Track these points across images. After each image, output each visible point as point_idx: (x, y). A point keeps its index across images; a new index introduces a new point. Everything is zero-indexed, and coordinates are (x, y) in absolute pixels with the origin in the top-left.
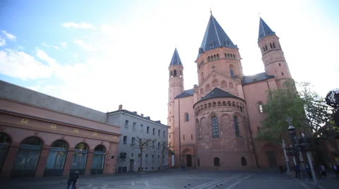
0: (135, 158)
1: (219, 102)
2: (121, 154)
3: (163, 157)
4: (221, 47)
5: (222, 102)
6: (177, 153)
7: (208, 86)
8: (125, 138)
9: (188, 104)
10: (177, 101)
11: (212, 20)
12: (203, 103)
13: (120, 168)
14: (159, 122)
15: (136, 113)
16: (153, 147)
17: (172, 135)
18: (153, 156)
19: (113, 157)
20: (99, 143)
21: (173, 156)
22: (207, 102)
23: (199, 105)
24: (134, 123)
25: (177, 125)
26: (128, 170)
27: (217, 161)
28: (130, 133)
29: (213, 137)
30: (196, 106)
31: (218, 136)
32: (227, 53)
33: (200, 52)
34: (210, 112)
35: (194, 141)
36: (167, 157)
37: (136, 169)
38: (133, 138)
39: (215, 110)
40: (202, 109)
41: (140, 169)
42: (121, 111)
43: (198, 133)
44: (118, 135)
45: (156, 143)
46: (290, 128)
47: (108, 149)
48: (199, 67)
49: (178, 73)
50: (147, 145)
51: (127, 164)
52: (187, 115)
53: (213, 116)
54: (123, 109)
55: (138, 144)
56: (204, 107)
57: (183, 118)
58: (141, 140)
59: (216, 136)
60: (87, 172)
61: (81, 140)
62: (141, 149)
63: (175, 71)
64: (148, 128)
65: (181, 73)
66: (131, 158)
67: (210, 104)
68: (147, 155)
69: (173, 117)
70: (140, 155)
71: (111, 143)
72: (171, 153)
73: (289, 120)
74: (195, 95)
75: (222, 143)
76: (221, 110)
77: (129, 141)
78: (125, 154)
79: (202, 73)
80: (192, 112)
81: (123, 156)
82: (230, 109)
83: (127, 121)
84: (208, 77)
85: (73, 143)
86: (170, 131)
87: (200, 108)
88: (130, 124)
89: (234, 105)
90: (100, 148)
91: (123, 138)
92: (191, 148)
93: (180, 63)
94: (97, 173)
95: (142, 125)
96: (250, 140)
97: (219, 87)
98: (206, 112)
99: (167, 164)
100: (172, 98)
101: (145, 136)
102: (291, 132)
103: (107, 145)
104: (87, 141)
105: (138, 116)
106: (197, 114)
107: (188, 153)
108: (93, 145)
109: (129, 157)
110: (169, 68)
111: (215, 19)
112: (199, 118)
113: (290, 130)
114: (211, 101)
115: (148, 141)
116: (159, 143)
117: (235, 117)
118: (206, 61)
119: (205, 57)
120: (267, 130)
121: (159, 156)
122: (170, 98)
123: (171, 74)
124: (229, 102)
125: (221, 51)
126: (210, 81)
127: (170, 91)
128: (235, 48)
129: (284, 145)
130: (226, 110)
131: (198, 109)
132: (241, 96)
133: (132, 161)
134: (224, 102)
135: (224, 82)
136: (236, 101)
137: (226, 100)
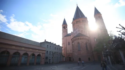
1: (80, 38)
2: (46, 57)
3: (61, 58)
4: (81, 18)
5: (81, 38)
6: (66, 56)
7: (76, 32)
8: (47, 51)
9: (69, 39)
10: (65, 38)
12: (74, 38)
13: (46, 62)
14: (59, 45)
16: (57, 54)
17: (64, 50)
18: (57, 58)
19: (43, 58)
20: (39, 53)
22: (76, 38)
23: (73, 39)
24: (50, 46)
25: (65, 46)
26: (48, 63)
27: (80, 59)
28: (49, 50)
29: (79, 50)
30: (72, 40)
32: (83, 20)
33: (73, 20)
34: (78, 41)
35: (72, 52)
37: (51, 62)
38: (50, 52)
41: (53, 63)
42: (46, 42)
43: (73, 49)
44: (45, 51)
45: (58, 53)
46: (105, 47)
48: (73, 25)
50: (55, 54)
51: (48, 61)
52: (69, 43)
53: (78, 43)
54: (46, 41)
55: (52, 53)
56: (75, 40)
57: (67, 44)
60: (35, 64)
61: (32, 53)
62: (53, 55)
63: (64, 27)
64: (55, 48)
65: (67, 28)
66: (50, 59)
67: (77, 39)
68: (55, 57)
69: (64, 43)
70: (53, 58)
71: (43, 53)
72: (64, 57)
73: (105, 44)
74: (72, 36)
75: (82, 53)
76: (81, 41)
78: (47, 57)
79: (74, 27)
81: (47, 58)
82: (84, 41)
84: (77, 28)
85: (30, 54)
86: (63, 48)
88: (49, 46)
90: (39, 55)
91: (46, 51)
93: (66, 24)
94: (38, 64)
95: (53, 47)
96: (92, 51)
97: (80, 33)
98: (76, 42)
99: (62, 60)
100: (64, 37)
101: (54, 51)
102: (105, 49)
103: (41, 54)
105: (52, 43)
106: (72, 42)
107: (70, 56)
108: (36, 54)
109: (49, 58)
110: (62, 26)
111: (78, 7)
112: (73, 44)
114: (78, 38)
115: (55, 52)
116: (59, 53)
117: (86, 43)
118: (75, 23)
119: (75, 21)
120: (97, 48)
121: (59, 58)
122: (63, 37)
123: (63, 28)
124: (84, 38)
125: (81, 20)
126: (77, 30)
127: (63, 34)
128: (86, 18)
129: (103, 53)
130: (83, 41)
131: (73, 40)
132: (88, 36)
133: (50, 60)
134: (82, 38)
135: (82, 31)
136: (86, 37)
137: (83, 37)
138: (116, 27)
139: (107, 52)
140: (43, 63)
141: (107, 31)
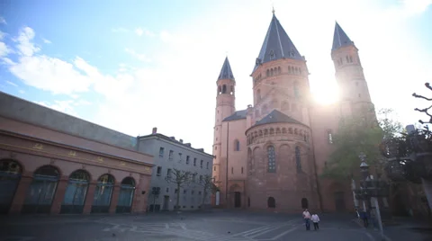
0: (171, 194)
1: (278, 129)
2: (154, 188)
3: (206, 193)
4: (284, 58)
5: (281, 128)
6: (223, 189)
7: (265, 107)
8: (159, 169)
9: (238, 129)
10: (226, 123)
11: (275, 22)
12: (257, 129)
13: (152, 206)
14: (202, 150)
15: (173, 138)
16: (194, 181)
17: (217, 167)
18: (193, 192)
19: (143, 193)
20: (127, 175)
21: (218, 193)
22: (263, 128)
23: (252, 131)
24: (171, 151)
25: (224, 155)
26: (161, 208)
27: (271, 202)
28: (165, 164)
29: (269, 171)
30: (249, 133)
31: (274, 171)
32: (291, 65)
33: (257, 64)
34: (267, 140)
35: (245, 176)
36: (210, 194)
37: (171, 208)
38: (169, 170)
39: (273, 138)
40: (256, 136)
41: (177, 208)
42: (156, 136)
43: (250, 167)
44: (151, 166)
45: (198, 177)
46: (362, 165)
47: (137, 182)
48: (255, 82)
49: (228, 89)
50: (186, 179)
51: (160, 201)
52: (237, 144)
53: (270, 146)
54: (158, 132)
55: (174, 177)
56: (258, 134)
57: (231, 146)
58: (178, 172)
59: (271, 171)
60: (113, 210)
61: (106, 171)
62: (179, 183)
63: (225, 86)
64: (188, 157)
65: (232, 89)
66: (166, 194)
67: (266, 130)
68: (185, 191)
69: (220, 144)
70: (177, 191)
71: (142, 175)
72: (215, 189)
73: (362, 156)
74: (249, 118)
75: (279, 180)
76: (280, 138)
77: (164, 173)
78: (159, 189)
79: (259, 91)
80: (243, 139)
81: (156, 191)
82: (292, 138)
83: (162, 149)
84: (267, 95)
85: (96, 174)
86: (215, 161)
87: (254, 135)
88: (166, 151)
89: (296, 133)
90: (129, 181)
91: (156, 168)
92: (241, 184)
93: (232, 76)
94: (124, 211)
95: (180, 154)
96: (314, 177)
97: (277, 109)
98: (261, 140)
99: (209, 202)
100: (220, 120)
101: (183, 168)
102: (363, 170)
103: (136, 177)
104: (113, 173)
105: (177, 142)
106: (250, 142)
107: (237, 190)
108: (120, 177)
109: (163, 193)
110: (217, 82)
111: (278, 21)
112: (252, 147)
113: (363, 167)
114: (268, 127)
115: (187, 173)
116: (201, 176)
117: (297, 148)
118: (264, 75)
119: (263, 69)
120: (335, 165)
121: (200, 193)
122: (217, 121)
123: (219, 89)
124: (290, 129)
125: (284, 64)
126: (268, 101)
127: (218, 112)
128: (302, 60)
129: (354, 186)
130: (286, 138)
131: (251, 136)
132: (306, 122)
133: (167, 197)
134: (284, 129)
135: (285, 103)
136: (299, 128)
137: (287, 126)
138: (414, 95)
139: (369, 184)
140: (141, 207)
141: (372, 110)
